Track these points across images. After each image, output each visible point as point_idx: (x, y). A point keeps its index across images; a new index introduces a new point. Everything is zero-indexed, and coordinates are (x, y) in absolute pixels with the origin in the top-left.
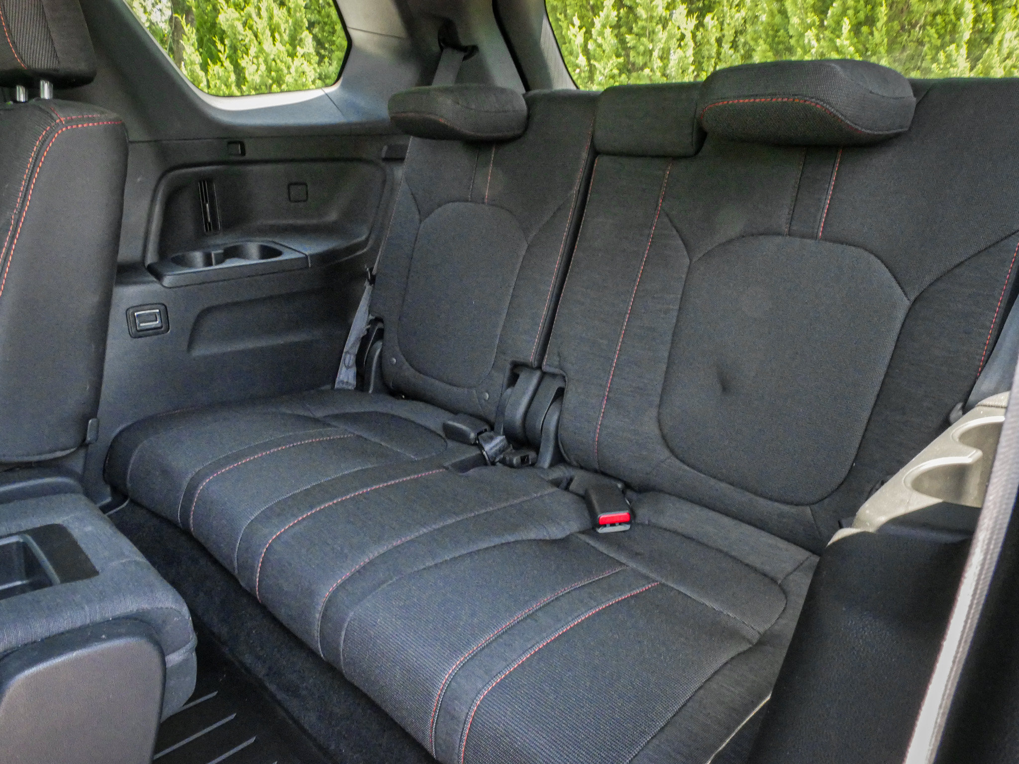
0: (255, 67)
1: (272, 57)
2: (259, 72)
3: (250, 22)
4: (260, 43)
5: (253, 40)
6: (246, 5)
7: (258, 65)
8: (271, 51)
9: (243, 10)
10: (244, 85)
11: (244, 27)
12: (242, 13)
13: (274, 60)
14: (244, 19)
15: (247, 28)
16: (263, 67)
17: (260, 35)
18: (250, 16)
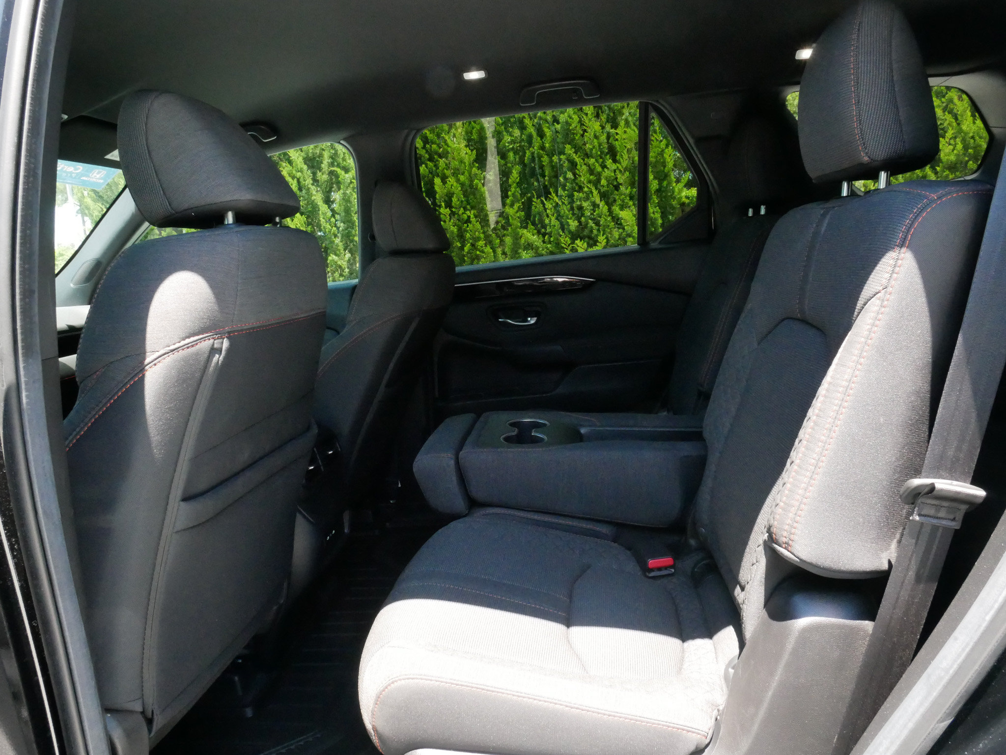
0: (951, 147)
1: (971, 135)
2: (955, 152)
3: (951, 106)
4: (959, 124)
5: (952, 122)
6: (948, 92)
7: (955, 146)
8: (970, 130)
9: (944, 97)
10: (939, 166)
11: (944, 112)
12: (943, 100)
13: (973, 137)
14: (944, 104)
15: (946, 113)
16: (960, 146)
17: (959, 117)
18: (951, 101)
